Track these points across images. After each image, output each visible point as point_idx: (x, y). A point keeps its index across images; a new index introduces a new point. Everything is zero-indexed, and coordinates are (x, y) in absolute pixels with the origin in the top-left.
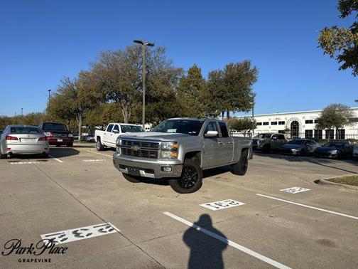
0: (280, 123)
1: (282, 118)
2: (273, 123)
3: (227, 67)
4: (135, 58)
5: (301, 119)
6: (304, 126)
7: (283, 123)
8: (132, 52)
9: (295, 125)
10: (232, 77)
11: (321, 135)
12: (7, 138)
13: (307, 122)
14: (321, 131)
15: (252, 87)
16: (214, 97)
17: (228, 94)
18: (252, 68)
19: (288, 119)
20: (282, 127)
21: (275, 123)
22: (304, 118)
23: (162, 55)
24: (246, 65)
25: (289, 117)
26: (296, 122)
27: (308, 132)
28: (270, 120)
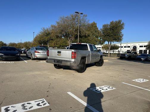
0: (128, 47)
1: (129, 45)
2: (125, 47)
3: (111, 23)
4: (74, 19)
5: (138, 45)
6: (139, 48)
7: (129, 47)
8: (73, 17)
9: (135, 48)
10: (113, 27)
11: (147, 52)
12: (35, 52)
13: (140, 47)
14: (147, 50)
15: (121, 31)
16: (105, 35)
17: (112, 34)
18: (122, 23)
19: (132, 45)
20: (129, 49)
21: (126, 47)
22: (139, 45)
23: (85, 18)
24: (120, 22)
25: (132, 44)
26: (135, 46)
27: (141, 51)
28: (123, 45)
